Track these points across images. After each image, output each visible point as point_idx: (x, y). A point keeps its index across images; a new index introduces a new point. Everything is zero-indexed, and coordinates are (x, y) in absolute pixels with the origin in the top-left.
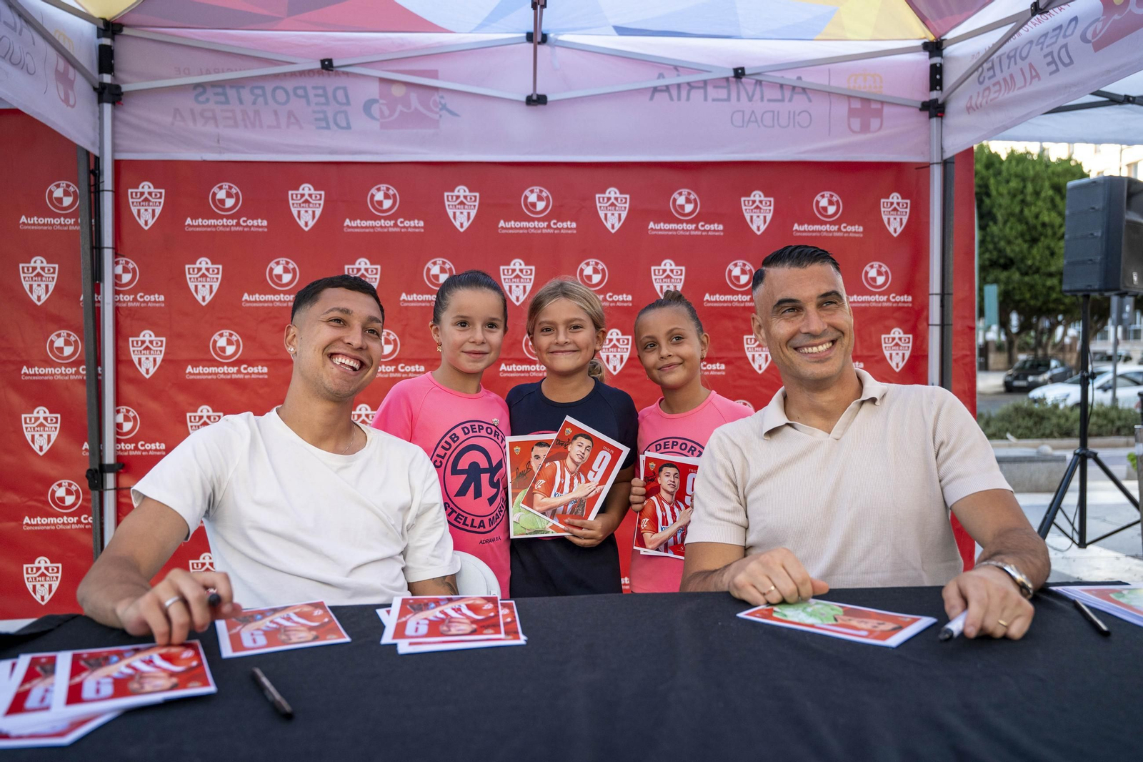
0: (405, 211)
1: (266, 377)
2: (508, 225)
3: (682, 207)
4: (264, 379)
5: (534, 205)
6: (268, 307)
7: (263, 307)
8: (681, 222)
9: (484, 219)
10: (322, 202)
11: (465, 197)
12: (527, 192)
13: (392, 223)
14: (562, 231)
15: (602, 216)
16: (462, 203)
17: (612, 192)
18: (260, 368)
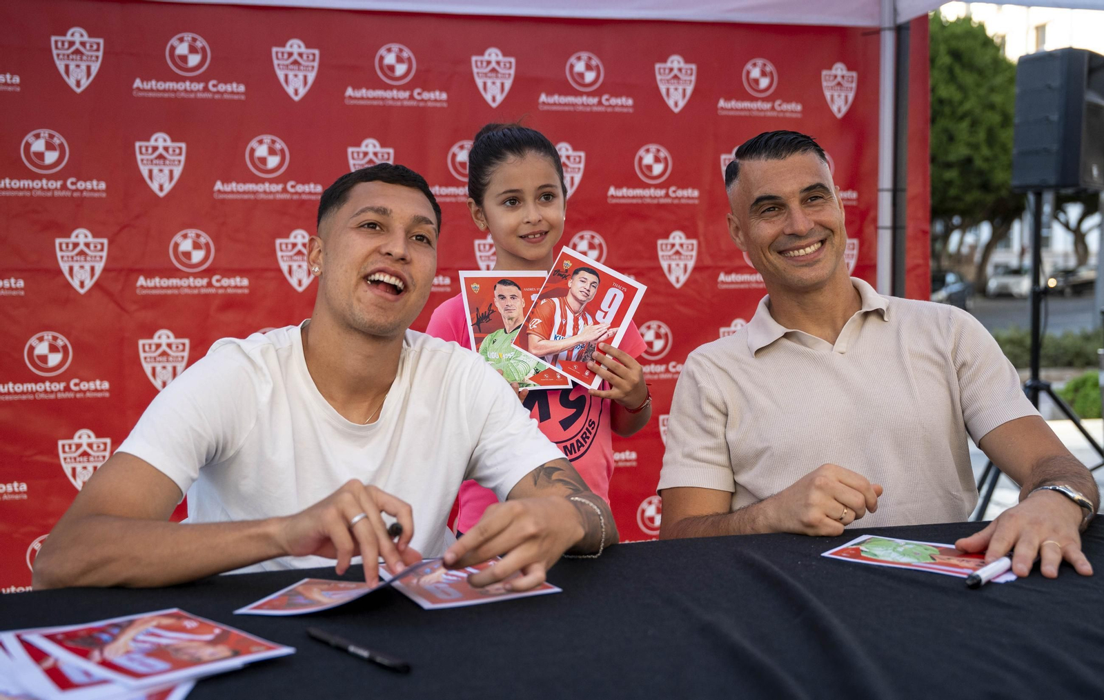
0: (219, 69)
1: (22, 293)
2: (358, 94)
3: (581, 75)
4: (19, 296)
5: (392, 68)
6: (24, 197)
7: (17, 197)
8: (580, 94)
9: (326, 87)
10: (100, 54)
11: (301, 55)
12: (382, 51)
13: (201, 86)
14: (430, 104)
15: (480, 86)
16: (296, 62)
17: (493, 54)
18: (13, 281)
